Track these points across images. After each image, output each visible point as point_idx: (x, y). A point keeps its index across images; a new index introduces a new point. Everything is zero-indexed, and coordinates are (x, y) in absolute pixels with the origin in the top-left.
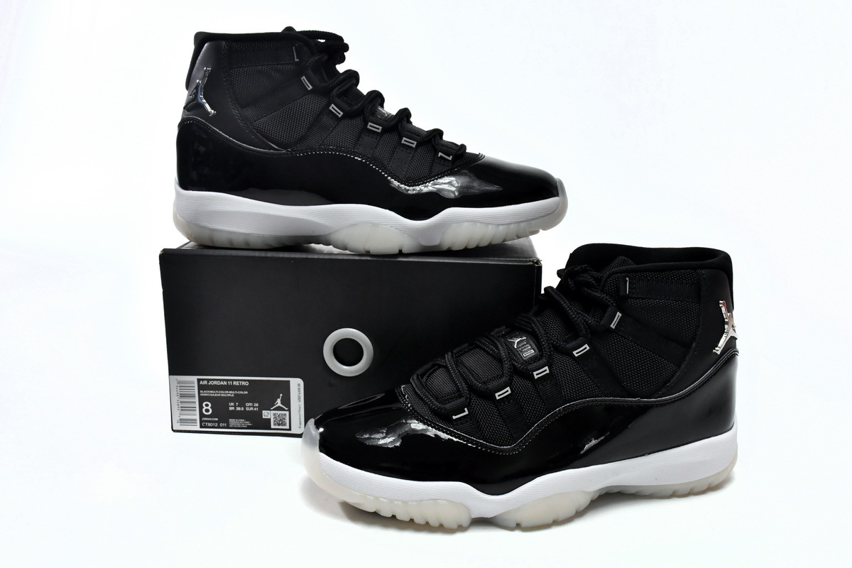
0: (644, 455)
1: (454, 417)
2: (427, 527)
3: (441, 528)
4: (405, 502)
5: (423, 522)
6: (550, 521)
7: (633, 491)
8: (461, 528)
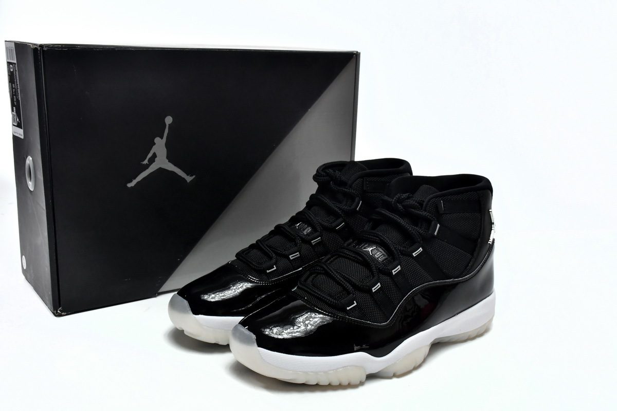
0: (455, 316)
1: (348, 308)
2: (340, 387)
3: (350, 386)
4: (325, 372)
5: (337, 384)
6: (412, 368)
7: (446, 340)
8: (362, 384)
